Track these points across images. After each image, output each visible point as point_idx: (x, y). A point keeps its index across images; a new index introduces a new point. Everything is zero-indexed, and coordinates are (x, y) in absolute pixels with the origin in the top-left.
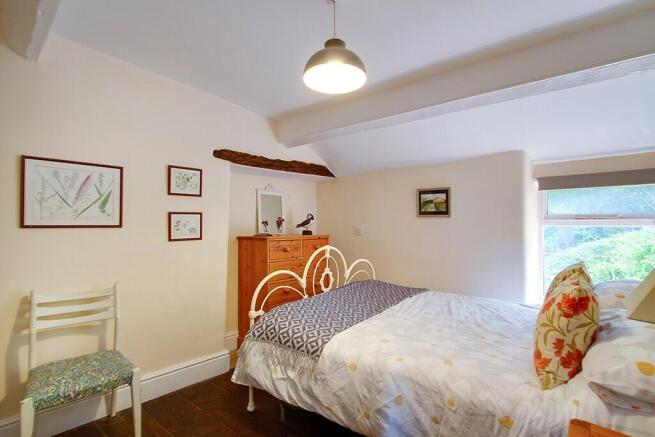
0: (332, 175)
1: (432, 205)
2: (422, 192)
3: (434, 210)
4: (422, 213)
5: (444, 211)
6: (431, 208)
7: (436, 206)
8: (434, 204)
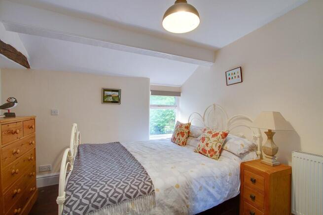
0: (28, 67)
1: (111, 98)
2: (105, 90)
3: (112, 100)
4: (104, 102)
5: (116, 101)
6: (110, 99)
7: (113, 98)
8: (111, 97)
